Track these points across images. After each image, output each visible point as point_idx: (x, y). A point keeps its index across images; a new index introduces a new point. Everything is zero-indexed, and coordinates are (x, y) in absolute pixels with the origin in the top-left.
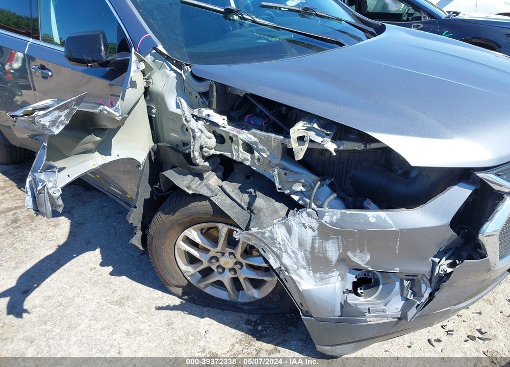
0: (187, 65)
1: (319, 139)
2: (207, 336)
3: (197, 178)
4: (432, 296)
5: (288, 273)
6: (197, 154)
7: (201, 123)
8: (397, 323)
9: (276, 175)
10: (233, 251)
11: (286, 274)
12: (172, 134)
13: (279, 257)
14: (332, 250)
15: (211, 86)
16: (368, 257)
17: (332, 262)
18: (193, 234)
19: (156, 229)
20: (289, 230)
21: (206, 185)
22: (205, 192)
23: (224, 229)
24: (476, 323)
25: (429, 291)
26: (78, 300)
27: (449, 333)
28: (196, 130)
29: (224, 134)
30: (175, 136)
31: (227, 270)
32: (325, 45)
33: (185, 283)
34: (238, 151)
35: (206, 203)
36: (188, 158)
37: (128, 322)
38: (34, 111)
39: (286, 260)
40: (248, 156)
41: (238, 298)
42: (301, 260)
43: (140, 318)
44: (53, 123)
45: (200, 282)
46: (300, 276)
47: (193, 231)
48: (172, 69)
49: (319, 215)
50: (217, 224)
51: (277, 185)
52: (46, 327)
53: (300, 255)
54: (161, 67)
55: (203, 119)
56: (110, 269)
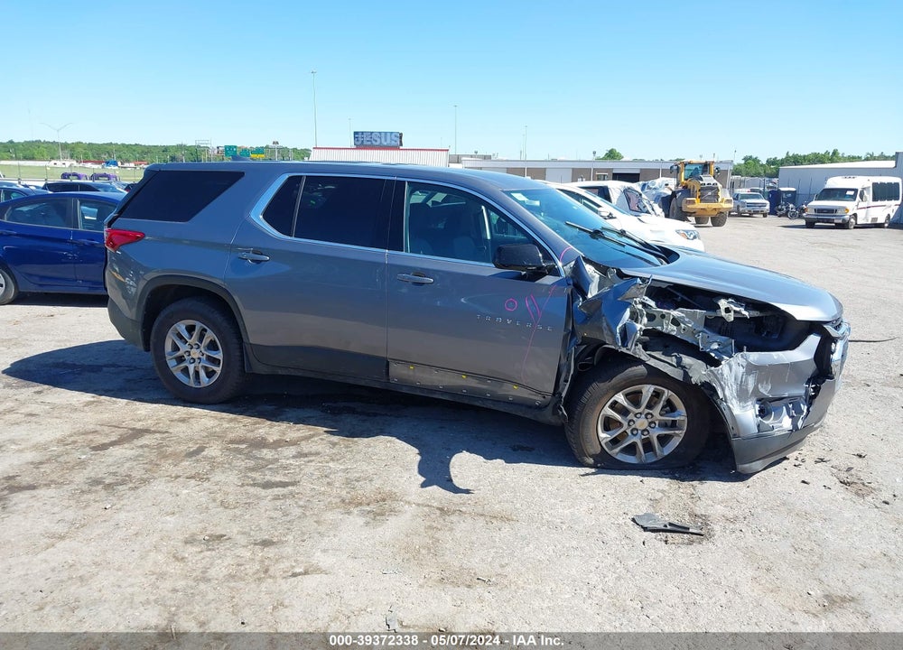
0: (613, 268)
1: (738, 309)
4: (808, 411)
5: (727, 402)
8: (791, 434)
9: (699, 339)
10: (651, 411)
11: (725, 404)
13: (723, 389)
14: (751, 383)
16: (769, 387)
17: (749, 394)
18: (620, 398)
20: (730, 368)
22: (643, 358)
23: (651, 389)
25: (806, 407)
29: (655, 314)
31: (640, 432)
33: (598, 450)
34: (667, 325)
39: (727, 392)
41: (650, 458)
42: (734, 392)
45: (613, 448)
46: (733, 405)
47: (622, 395)
49: (748, 357)
50: (645, 386)
51: (701, 347)
53: (734, 388)
55: (641, 304)
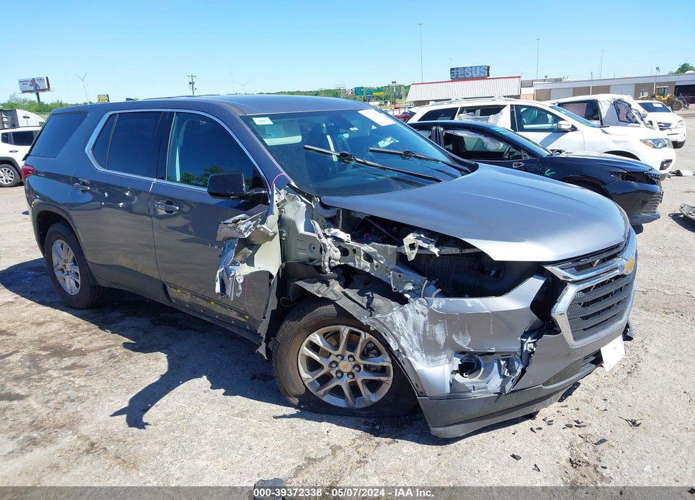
0: (317, 197)
1: (426, 246)
2: (329, 434)
3: (325, 285)
4: (523, 371)
5: (405, 355)
6: (327, 264)
7: (330, 239)
8: (498, 398)
9: (391, 278)
10: (352, 354)
11: (404, 356)
12: (300, 253)
13: (397, 341)
14: (440, 334)
15: (338, 212)
16: (469, 340)
17: (440, 345)
18: (316, 338)
19: (283, 335)
20: (406, 316)
21: (331, 291)
22: (331, 296)
23: (345, 330)
24: (574, 416)
25: (521, 366)
26: (199, 415)
27: (550, 423)
28: (327, 245)
29: (348, 248)
30: (303, 255)
31: (345, 375)
32: (424, 182)
34: (360, 260)
35: (331, 307)
36: (319, 269)
37: (253, 428)
38: (239, 220)
39: (404, 344)
40: (368, 264)
41: (355, 404)
42: (415, 343)
43: (263, 424)
44: (246, 229)
45: (319, 389)
46: (415, 358)
47: (317, 336)
48: (302, 201)
49: (429, 304)
50: (339, 326)
51: (393, 286)
52: (175, 434)
53: (415, 338)
54: (294, 199)
55: (331, 237)
56: (223, 391)
